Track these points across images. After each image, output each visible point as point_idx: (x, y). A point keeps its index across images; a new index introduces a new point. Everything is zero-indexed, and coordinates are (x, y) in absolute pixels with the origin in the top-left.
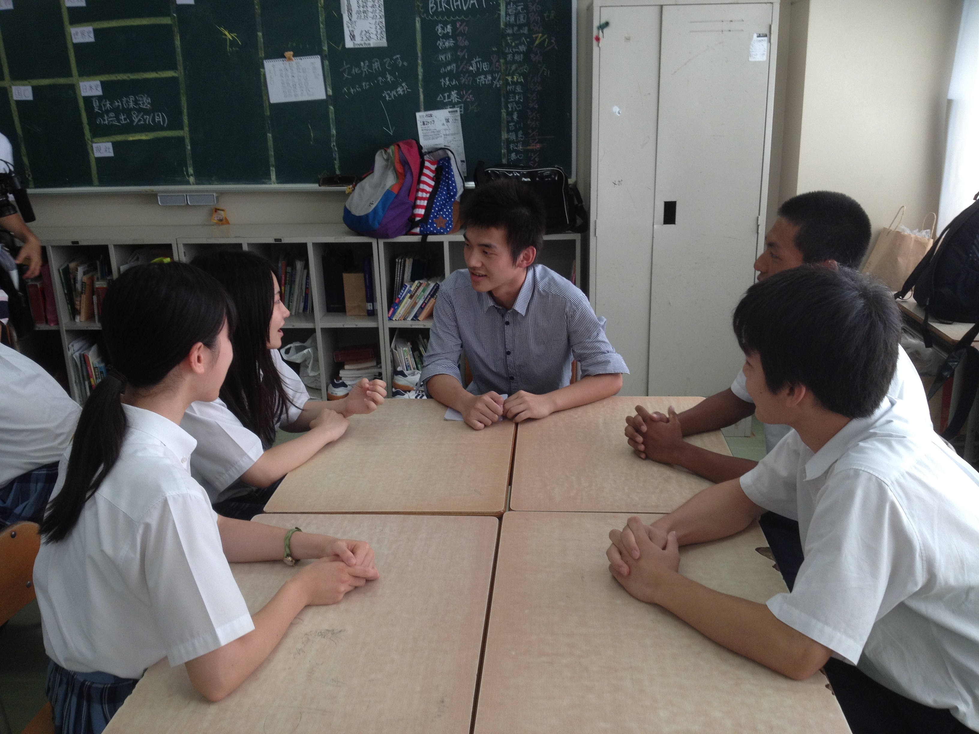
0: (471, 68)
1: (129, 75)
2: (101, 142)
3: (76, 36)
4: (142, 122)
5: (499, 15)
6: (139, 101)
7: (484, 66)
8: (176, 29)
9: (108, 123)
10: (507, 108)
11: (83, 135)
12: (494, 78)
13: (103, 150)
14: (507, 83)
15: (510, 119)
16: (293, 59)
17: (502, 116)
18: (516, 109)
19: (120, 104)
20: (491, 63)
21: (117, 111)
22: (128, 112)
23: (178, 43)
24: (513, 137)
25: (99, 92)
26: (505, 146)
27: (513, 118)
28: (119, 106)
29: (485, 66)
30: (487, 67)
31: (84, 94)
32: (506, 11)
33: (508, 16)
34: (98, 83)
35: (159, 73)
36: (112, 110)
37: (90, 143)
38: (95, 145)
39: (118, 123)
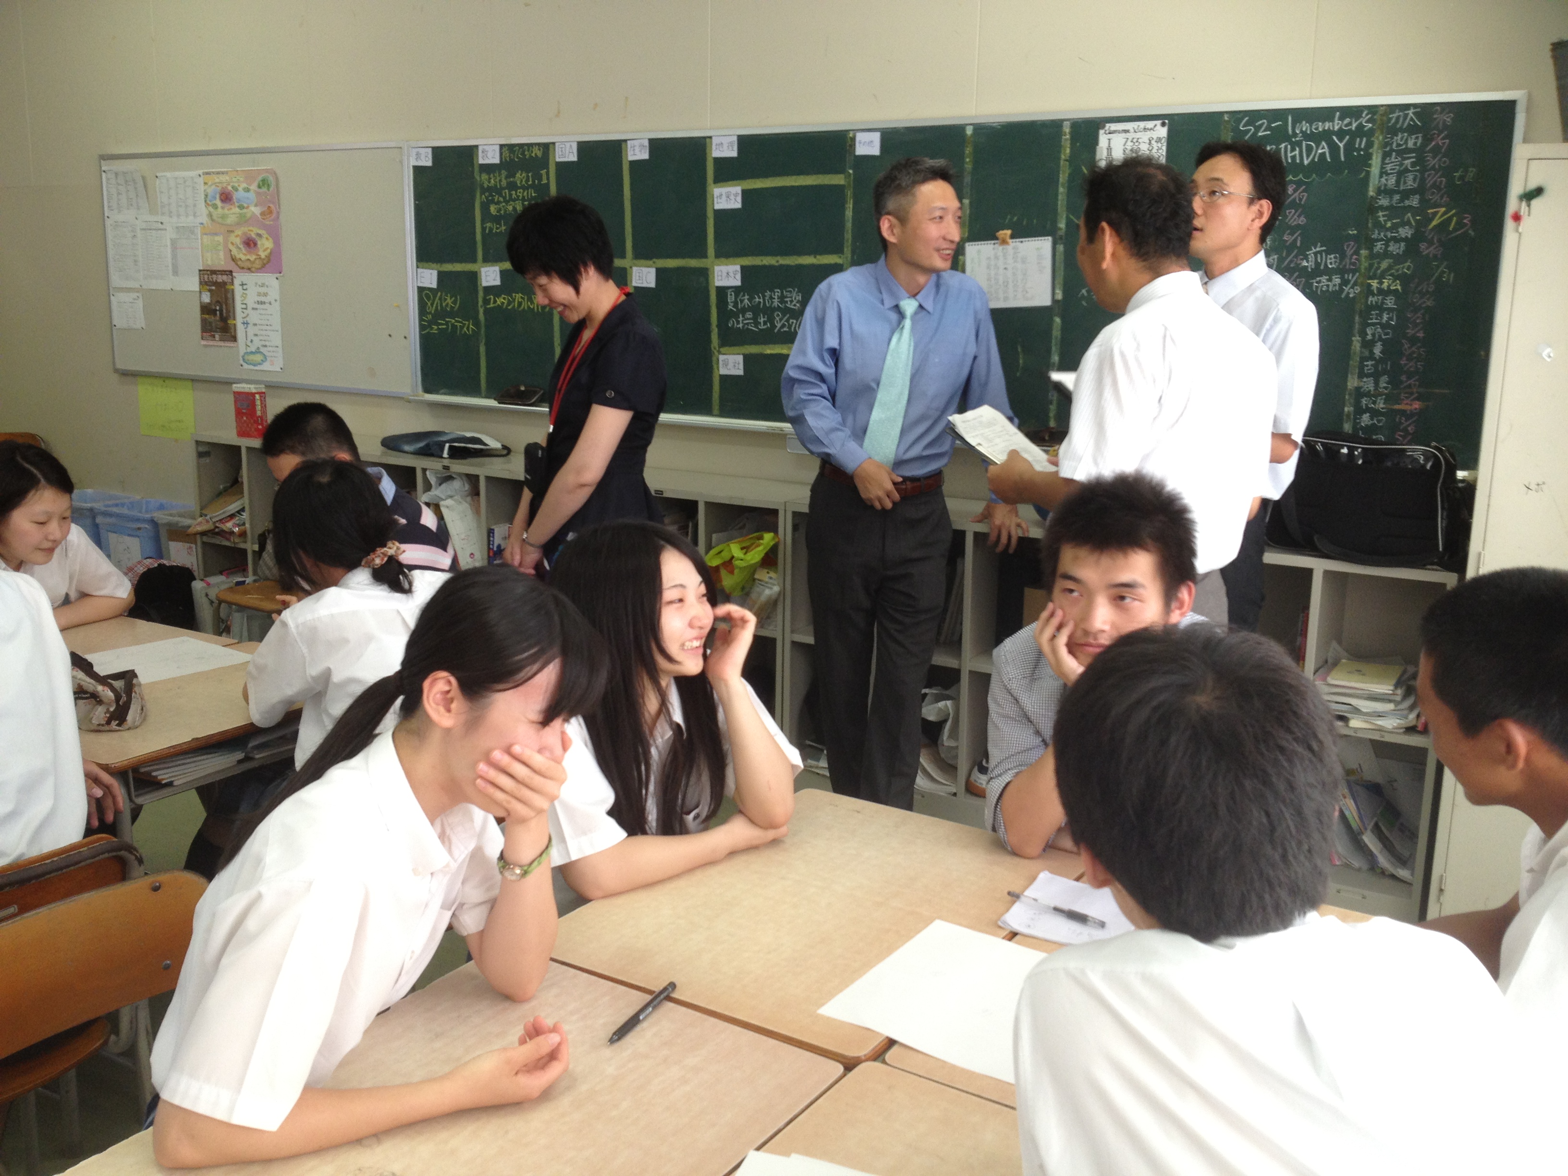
0: (1305, 263)
1: (779, 258)
2: (730, 354)
3: (719, 201)
4: (786, 329)
5: (1368, 173)
6: (787, 297)
7: (1329, 261)
8: (849, 193)
9: (743, 327)
10: (1363, 334)
11: (709, 341)
12: (1345, 282)
13: (731, 365)
14: (1369, 291)
15: (1367, 353)
16: (1010, 241)
17: (1353, 347)
18: (1380, 336)
19: (761, 300)
20: (1343, 256)
21: (756, 310)
22: (769, 312)
23: (849, 213)
24: (1368, 385)
25: (737, 282)
26: (1352, 401)
27: (1372, 353)
28: (760, 302)
29: (1331, 261)
30: (1336, 262)
31: (718, 283)
32: (1382, 168)
33: (1384, 175)
34: (738, 268)
35: (818, 257)
36: (750, 309)
37: (716, 353)
38: (721, 357)
39: (755, 327)
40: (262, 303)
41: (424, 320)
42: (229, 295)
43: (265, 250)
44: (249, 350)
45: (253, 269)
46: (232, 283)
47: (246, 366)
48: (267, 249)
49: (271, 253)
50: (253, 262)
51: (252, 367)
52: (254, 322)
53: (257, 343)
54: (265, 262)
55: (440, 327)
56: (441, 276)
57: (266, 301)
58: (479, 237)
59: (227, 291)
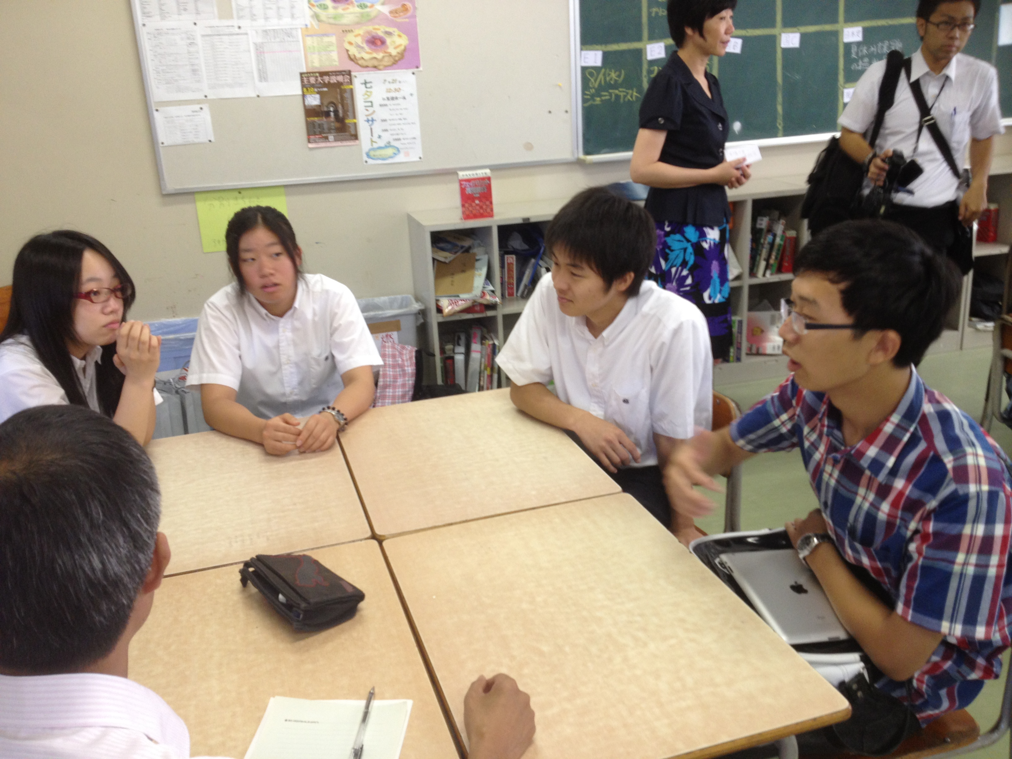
1: (888, 20)
6: (892, 46)
9: (861, 68)
11: (837, 80)
19: (875, 50)
21: (871, 56)
25: (859, 39)
31: (845, 41)
34: (861, 29)
36: (867, 56)
37: (841, 88)
38: (845, 91)
40: (393, 99)
41: (587, 95)
42: (347, 95)
43: (396, 48)
44: (375, 145)
45: (381, 67)
46: (351, 82)
47: (370, 161)
48: (400, 45)
49: (405, 50)
50: (381, 60)
51: (380, 162)
52: (384, 118)
53: (386, 137)
54: (397, 58)
55: (603, 98)
56: (606, 56)
57: (398, 96)
58: (645, 19)
59: (343, 92)
